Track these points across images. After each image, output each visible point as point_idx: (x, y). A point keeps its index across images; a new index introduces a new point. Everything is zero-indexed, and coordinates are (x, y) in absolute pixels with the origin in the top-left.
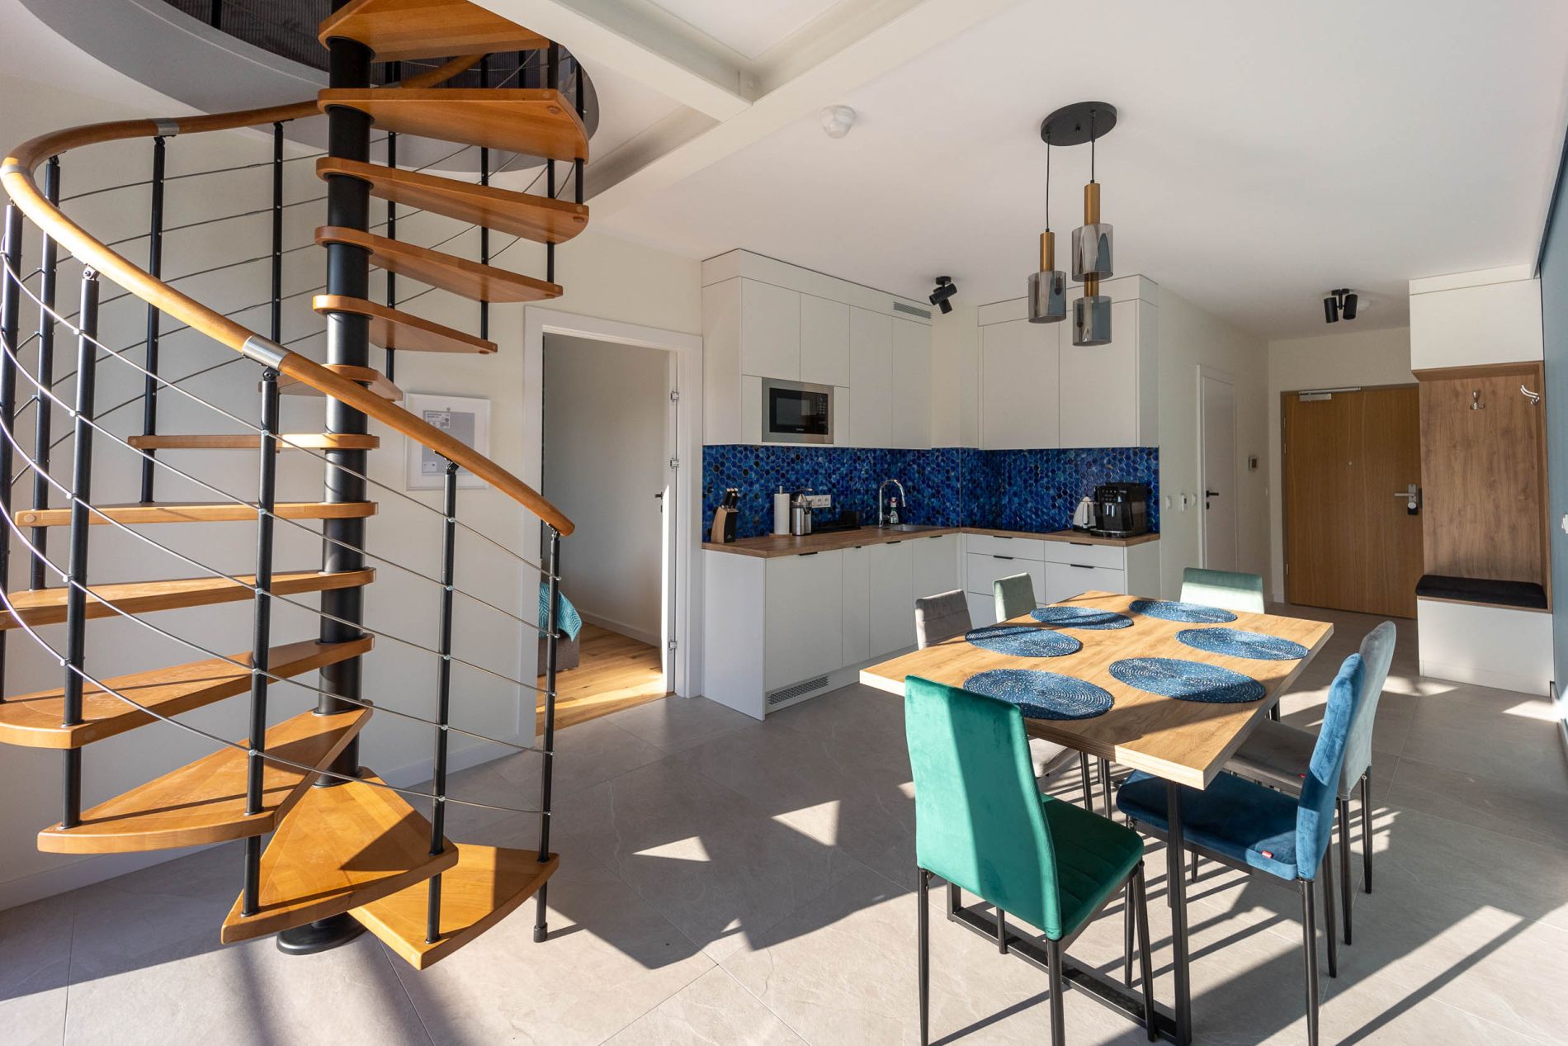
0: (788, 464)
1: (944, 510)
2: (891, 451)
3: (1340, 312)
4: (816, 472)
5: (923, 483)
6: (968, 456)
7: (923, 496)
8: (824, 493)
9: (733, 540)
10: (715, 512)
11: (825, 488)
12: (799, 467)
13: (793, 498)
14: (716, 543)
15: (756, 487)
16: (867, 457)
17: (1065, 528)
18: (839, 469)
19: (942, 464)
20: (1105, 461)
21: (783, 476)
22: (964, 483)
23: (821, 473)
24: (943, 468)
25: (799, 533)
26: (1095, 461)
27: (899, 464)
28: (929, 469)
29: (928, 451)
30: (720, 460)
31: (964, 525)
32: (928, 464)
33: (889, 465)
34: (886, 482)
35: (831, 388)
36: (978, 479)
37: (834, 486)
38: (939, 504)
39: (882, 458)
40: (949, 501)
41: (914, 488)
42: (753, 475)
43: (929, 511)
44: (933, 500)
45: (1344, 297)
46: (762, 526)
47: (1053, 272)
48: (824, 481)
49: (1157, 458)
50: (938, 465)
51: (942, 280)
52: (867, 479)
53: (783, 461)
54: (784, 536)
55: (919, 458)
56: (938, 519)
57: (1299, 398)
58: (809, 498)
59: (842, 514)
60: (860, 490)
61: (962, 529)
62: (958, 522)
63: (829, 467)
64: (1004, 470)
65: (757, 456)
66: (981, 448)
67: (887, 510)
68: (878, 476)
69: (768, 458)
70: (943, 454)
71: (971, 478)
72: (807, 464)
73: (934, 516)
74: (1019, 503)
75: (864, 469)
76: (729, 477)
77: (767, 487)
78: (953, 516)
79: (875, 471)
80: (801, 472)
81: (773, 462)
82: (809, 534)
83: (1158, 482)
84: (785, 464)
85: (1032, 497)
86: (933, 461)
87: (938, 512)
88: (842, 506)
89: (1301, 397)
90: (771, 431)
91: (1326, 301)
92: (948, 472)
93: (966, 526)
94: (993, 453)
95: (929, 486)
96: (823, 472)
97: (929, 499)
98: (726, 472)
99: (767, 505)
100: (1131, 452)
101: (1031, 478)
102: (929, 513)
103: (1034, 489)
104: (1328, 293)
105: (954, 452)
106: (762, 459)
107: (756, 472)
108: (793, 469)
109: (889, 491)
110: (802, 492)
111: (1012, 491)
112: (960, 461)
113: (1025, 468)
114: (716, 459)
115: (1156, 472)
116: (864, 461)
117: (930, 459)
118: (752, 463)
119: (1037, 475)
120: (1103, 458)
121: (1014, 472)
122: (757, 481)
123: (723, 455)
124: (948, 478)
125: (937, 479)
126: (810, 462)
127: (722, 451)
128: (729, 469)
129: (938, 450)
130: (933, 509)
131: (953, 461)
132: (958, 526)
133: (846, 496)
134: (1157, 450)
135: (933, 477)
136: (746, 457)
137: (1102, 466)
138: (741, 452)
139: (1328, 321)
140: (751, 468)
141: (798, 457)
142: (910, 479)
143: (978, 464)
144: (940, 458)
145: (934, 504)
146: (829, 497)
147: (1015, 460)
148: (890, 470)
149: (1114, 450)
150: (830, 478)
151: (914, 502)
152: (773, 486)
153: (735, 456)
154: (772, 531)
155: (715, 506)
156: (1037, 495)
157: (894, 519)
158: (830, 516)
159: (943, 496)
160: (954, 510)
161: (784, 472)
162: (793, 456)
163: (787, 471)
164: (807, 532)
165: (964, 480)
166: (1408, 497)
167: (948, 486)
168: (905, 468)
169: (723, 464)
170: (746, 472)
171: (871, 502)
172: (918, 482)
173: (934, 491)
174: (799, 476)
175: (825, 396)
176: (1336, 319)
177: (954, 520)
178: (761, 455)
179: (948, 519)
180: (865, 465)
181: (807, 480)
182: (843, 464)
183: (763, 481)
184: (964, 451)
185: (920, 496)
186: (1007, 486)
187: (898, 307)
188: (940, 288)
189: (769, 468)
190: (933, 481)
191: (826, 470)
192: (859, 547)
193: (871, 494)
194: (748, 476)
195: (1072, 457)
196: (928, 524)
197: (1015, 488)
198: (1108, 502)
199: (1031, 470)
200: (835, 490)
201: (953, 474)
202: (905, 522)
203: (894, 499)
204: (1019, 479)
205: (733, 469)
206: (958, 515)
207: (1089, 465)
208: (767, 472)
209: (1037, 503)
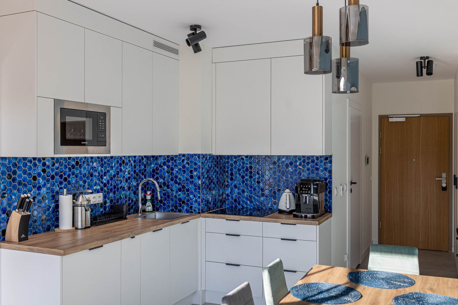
0: (70, 169)
1: (188, 201)
2: (147, 157)
3: (425, 71)
4: (92, 175)
5: (172, 180)
6: (206, 160)
7: (172, 190)
8: (98, 192)
9: (26, 239)
10: (8, 215)
11: (98, 187)
12: (78, 172)
13: (75, 197)
14: (10, 242)
15: (44, 190)
16: (130, 161)
17: (272, 211)
18: (108, 171)
19: (187, 166)
20: (298, 164)
21: (65, 179)
22: (204, 180)
23: (95, 176)
24: (188, 169)
25: (80, 227)
26: (291, 163)
27: (153, 165)
28: (177, 170)
29: (176, 156)
30: (13, 169)
31: (203, 212)
32: (176, 166)
33: (145, 167)
34: (145, 180)
35: (108, 108)
36: (212, 177)
37: (105, 185)
38: (184, 196)
39: (140, 162)
40: (192, 193)
41: (164, 184)
42: (41, 180)
43: (176, 201)
44: (179, 193)
45: (426, 61)
46: (49, 223)
47: (322, 37)
48: (98, 182)
49: (331, 162)
50: (184, 167)
51: (194, 28)
52: (129, 178)
53: (66, 167)
54: (68, 231)
55: (168, 161)
56: (183, 207)
57: (388, 120)
58: (87, 196)
59: (111, 207)
60: (124, 187)
61: (202, 214)
62: (199, 210)
63: (102, 171)
64: (228, 168)
65: (44, 164)
66: (214, 153)
67: (144, 201)
68: (137, 175)
69: (54, 165)
70: (188, 159)
71: (208, 176)
72: (85, 168)
73: (180, 205)
74: (238, 193)
75: (127, 170)
76: (20, 183)
77: (52, 191)
78: (195, 205)
79: (135, 172)
80: (79, 176)
81: (57, 168)
82: (89, 227)
83: (331, 179)
84: (67, 170)
85: (248, 189)
86: (180, 164)
87: (183, 202)
88: (111, 201)
89: (390, 119)
90: (62, 144)
91: (417, 63)
92: (191, 172)
93: (204, 212)
94: (221, 157)
95: (176, 182)
96: (97, 174)
97: (177, 192)
98: (18, 179)
99: (53, 205)
100: (315, 157)
101: (246, 175)
102: (176, 203)
103: (249, 183)
104: (417, 58)
105: (197, 157)
106: (48, 167)
107: (44, 178)
108: (73, 174)
109: (145, 186)
110: (82, 193)
111: (233, 185)
112: (201, 164)
113: (243, 167)
114: (9, 169)
115: (330, 172)
116: (127, 164)
117: (178, 162)
118: (40, 170)
119: (251, 173)
120: (296, 162)
121: (234, 170)
122: (44, 185)
123: (15, 165)
124: (192, 177)
125: (182, 177)
126: (87, 167)
127: (14, 161)
128: (20, 176)
129: (184, 155)
130: (180, 200)
131: (196, 164)
132: (199, 213)
133: (114, 193)
134: (331, 156)
135: (179, 176)
136: (35, 165)
137: (296, 166)
138: (31, 162)
139: (418, 76)
140: (39, 175)
141: (77, 163)
142: (161, 177)
143: (212, 165)
144: (186, 161)
145: (181, 196)
146: (101, 194)
147: (235, 162)
148: (145, 170)
149: (304, 157)
150: (102, 179)
151: (164, 194)
152: (58, 188)
153: (25, 165)
154: (57, 226)
155: (8, 209)
156: (251, 187)
157: (149, 208)
158: (102, 210)
159: (188, 190)
160: (196, 200)
161: (66, 176)
162: (74, 163)
163: (69, 176)
164: (88, 226)
165: (204, 178)
166: (441, 180)
167: (192, 182)
168: (157, 169)
169: (15, 173)
170: (35, 178)
171: (132, 196)
172: (168, 180)
173: (180, 186)
174: (78, 179)
175: (104, 114)
176: (422, 75)
177: (195, 207)
178: (47, 163)
179: (191, 207)
180: (128, 167)
181: (85, 182)
182: (112, 167)
183: (49, 185)
184: (204, 156)
185: (169, 190)
186: (229, 181)
187: (157, 44)
188: (193, 33)
189: (54, 173)
190: (180, 179)
191: (99, 173)
192: (134, 237)
193: (132, 190)
194: (37, 182)
195: (276, 160)
196: (175, 212)
197: (236, 182)
198: (305, 193)
199: (247, 170)
200: (106, 188)
201: (195, 173)
202: (157, 210)
203: (149, 193)
204: (238, 176)
205: (23, 176)
206: (199, 205)
207: (287, 166)
208: (53, 178)
209: (251, 193)
